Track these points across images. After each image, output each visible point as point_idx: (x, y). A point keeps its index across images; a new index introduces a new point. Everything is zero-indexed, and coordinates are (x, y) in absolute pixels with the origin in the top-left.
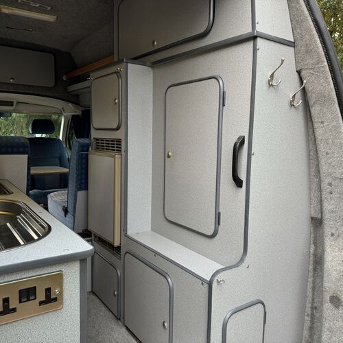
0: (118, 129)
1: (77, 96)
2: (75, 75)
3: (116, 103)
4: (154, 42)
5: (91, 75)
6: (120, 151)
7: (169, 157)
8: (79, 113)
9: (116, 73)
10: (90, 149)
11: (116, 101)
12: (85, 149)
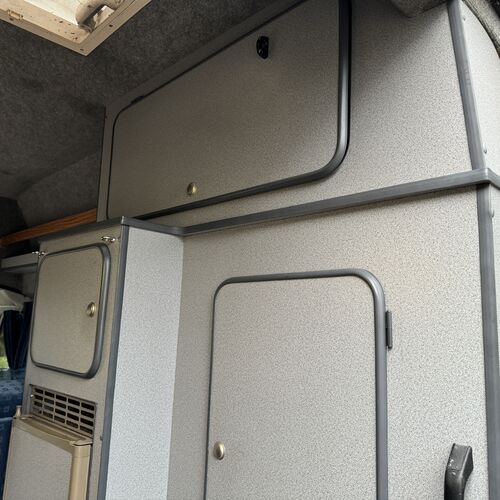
0: (90, 375)
1: (19, 277)
2: (17, 240)
3: (91, 315)
4: (190, 188)
5: (43, 246)
6: (91, 432)
7: (218, 455)
8: (18, 306)
9: (99, 246)
10: (18, 412)
11: (94, 308)
12: (7, 409)
